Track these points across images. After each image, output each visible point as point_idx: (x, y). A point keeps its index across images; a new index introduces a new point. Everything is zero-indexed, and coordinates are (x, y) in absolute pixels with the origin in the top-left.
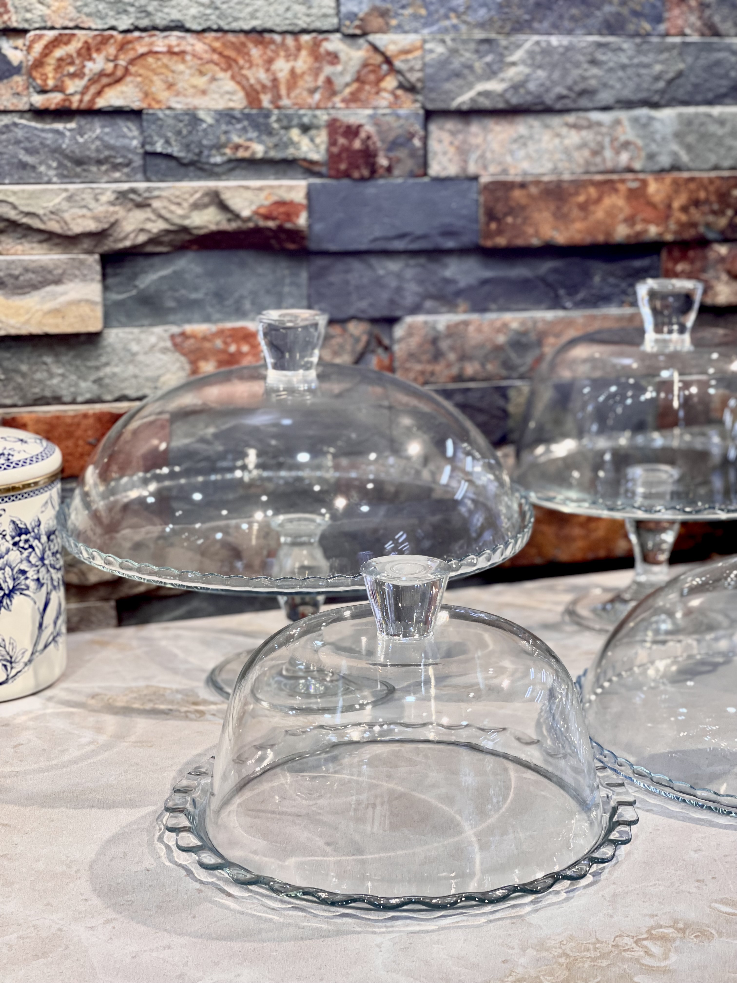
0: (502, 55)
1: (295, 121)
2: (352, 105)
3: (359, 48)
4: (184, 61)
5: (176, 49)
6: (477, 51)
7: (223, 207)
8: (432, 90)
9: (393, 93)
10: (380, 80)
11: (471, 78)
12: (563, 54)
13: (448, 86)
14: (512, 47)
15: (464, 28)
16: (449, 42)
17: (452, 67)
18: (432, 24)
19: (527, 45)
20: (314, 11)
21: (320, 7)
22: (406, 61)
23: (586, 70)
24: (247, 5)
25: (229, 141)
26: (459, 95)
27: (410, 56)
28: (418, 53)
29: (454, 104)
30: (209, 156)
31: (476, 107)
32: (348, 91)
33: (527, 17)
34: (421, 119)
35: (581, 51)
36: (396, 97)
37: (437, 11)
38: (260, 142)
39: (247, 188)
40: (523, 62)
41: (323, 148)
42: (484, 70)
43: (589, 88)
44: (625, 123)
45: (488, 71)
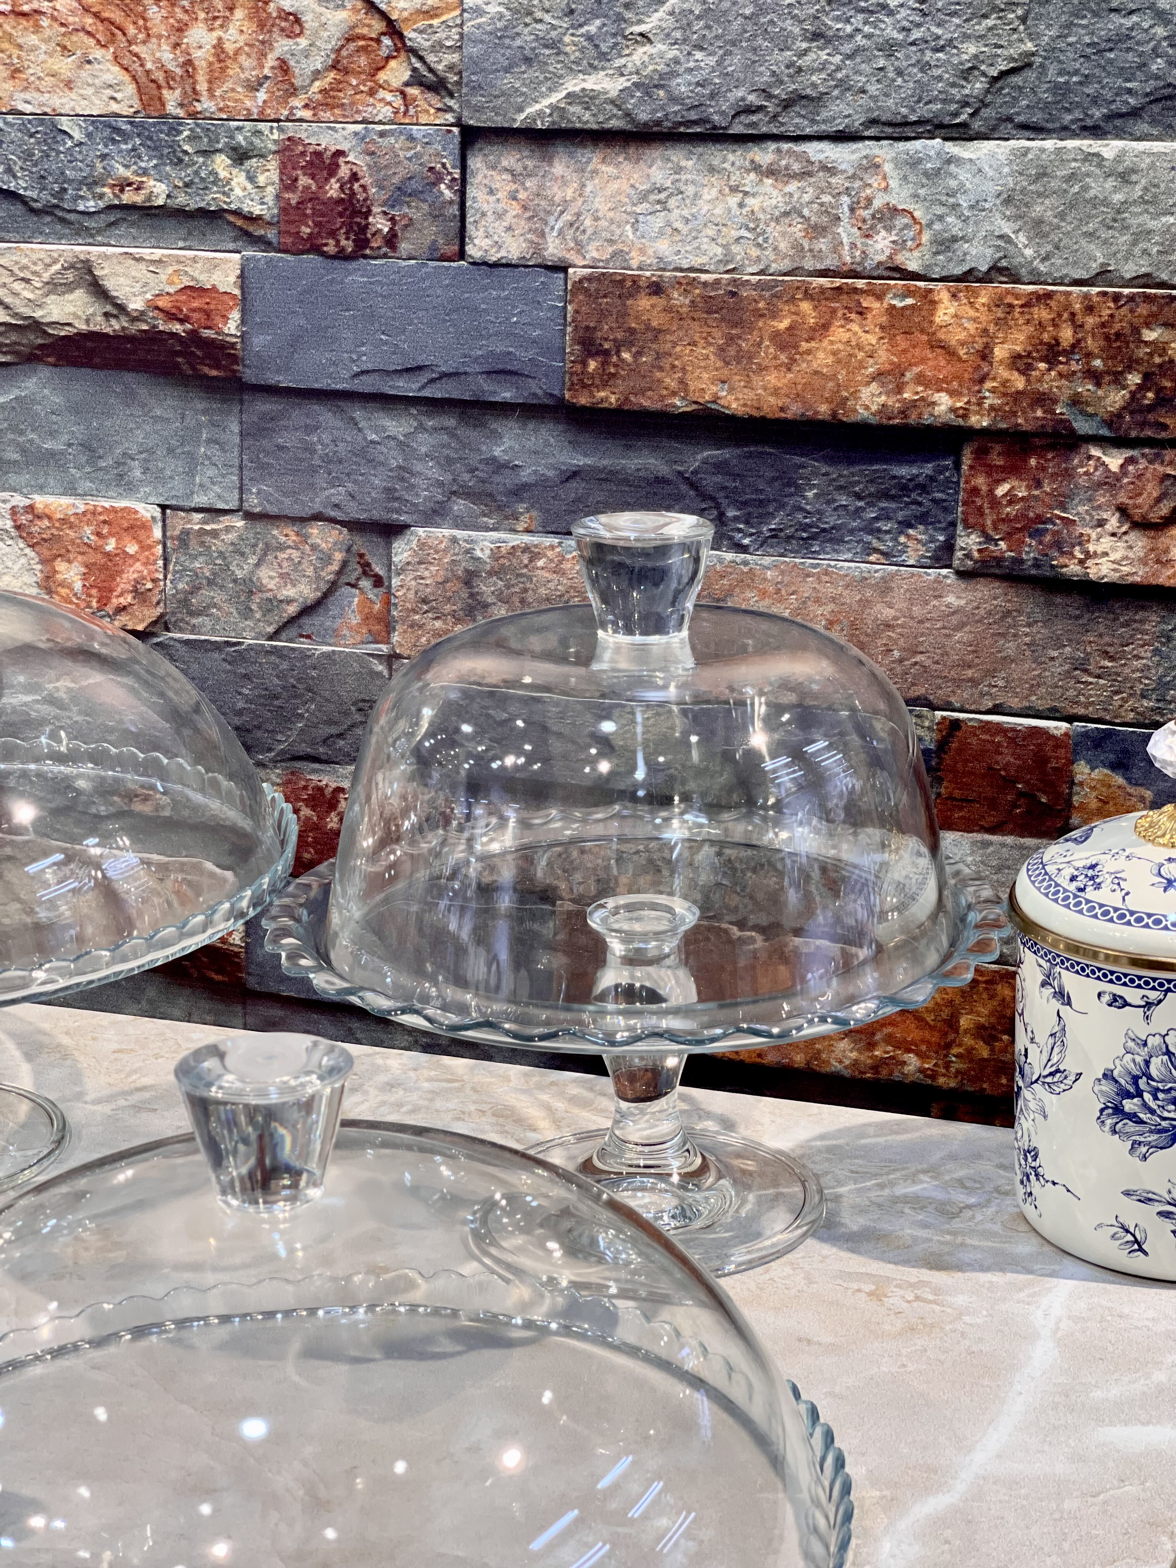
0: (620, 19)
1: (223, 142)
3: (341, 5)
4: (37, 28)
5: (25, 8)
7: (99, 291)
8: (477, 88)
9: (401, 92)
10: (378, 67)
11: (554, 66)
13: (507, 81)
14: (642, 3)
22: (428, 31)
23: (802, 54)
25: (108, 172)
26: (534, 99)
27: (435, 22)
28: (451, 16)
30: (76, 198)
31: (563, 124)
32: (317, 86)
34: (455, 146)
36: (408, 100)
38: (162, 177)
40: (666, 35)
41: (271, 193)
42: (582, 50)
43: (809, 91)
44: (888, 167)
45: (593, 53)
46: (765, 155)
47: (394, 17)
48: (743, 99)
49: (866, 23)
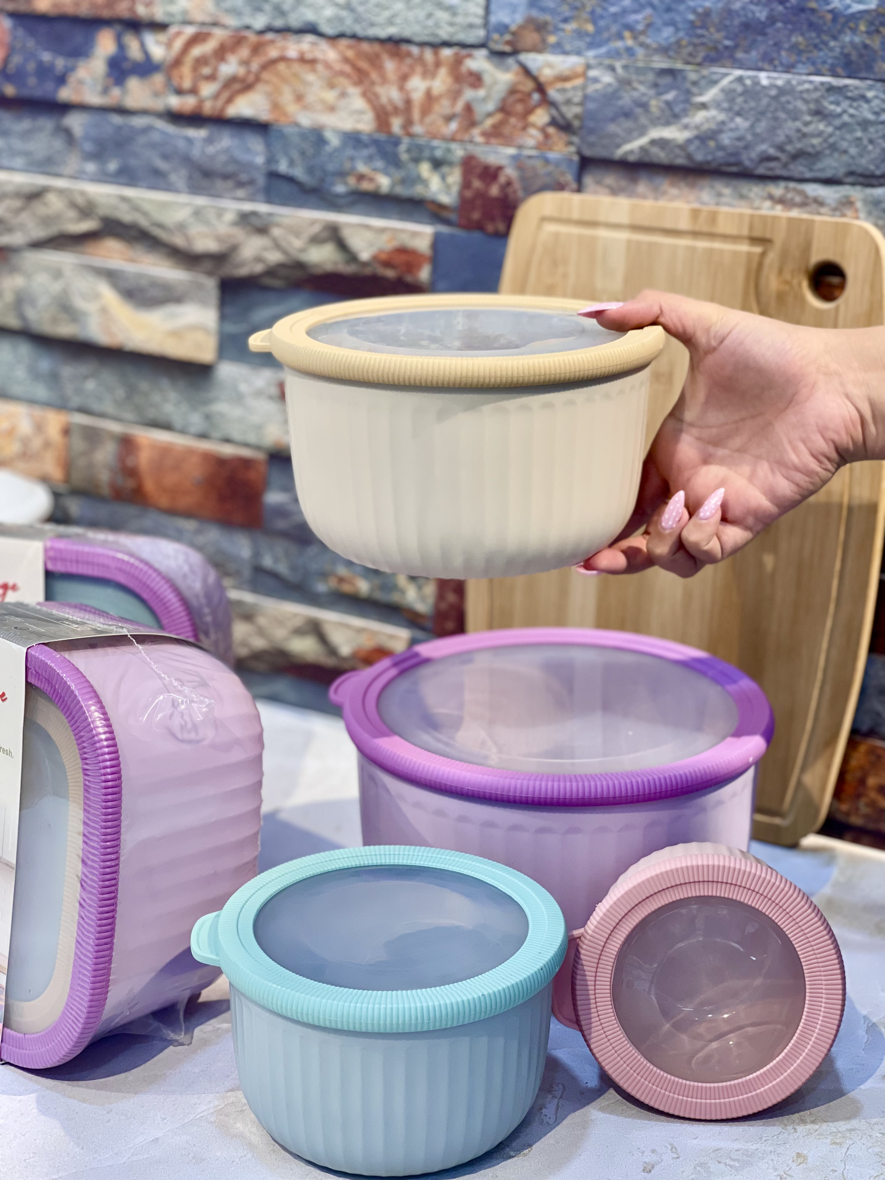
0: (688, 92)
1: (426, 153)
2: (493, 141)
3: (507, 69)
4: (314, 70)
5: (309, 56)
6: (656, 85)
7: (342, 245)
8: (591, 131)
9: (543, 130)
10: (529, 111)
11: (643, 120)
12: (775, 98)
13: (612, 128)
14: (703, 83)
15: (640, 52)
16: (620, 70)
17: (621, 103)
18: (599, 45)
19: (725, 82)
20: (459, 19)
21: (466, 14)
22: (563, 91)
23: (807, 124)
24: (386, 8)
25: (353, 169)
26: (628, 141)
27: (568, 85)
28: (578, 82)
29: (619, 153)
30: (333, 184)
31: (646, 159)
32: (489, 123)
33: (727, 43)
34: (575, 167)
35: (800, 95)
36: (547, 136)
37: (607, 28)
38: (387, 173)
39: (368, 227)
40: (717, 105)
41: (455, 189)
42: (662, 110)
43: (810, 150)
44: (859, 205)
45: (668, 113)
46: (778, 190)
47: (542, 79)
48: (765, 151)
49: (851, 106)
